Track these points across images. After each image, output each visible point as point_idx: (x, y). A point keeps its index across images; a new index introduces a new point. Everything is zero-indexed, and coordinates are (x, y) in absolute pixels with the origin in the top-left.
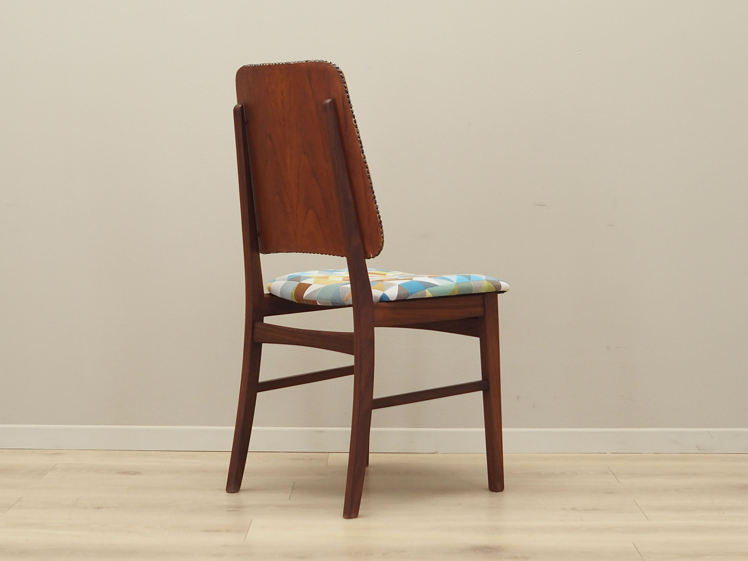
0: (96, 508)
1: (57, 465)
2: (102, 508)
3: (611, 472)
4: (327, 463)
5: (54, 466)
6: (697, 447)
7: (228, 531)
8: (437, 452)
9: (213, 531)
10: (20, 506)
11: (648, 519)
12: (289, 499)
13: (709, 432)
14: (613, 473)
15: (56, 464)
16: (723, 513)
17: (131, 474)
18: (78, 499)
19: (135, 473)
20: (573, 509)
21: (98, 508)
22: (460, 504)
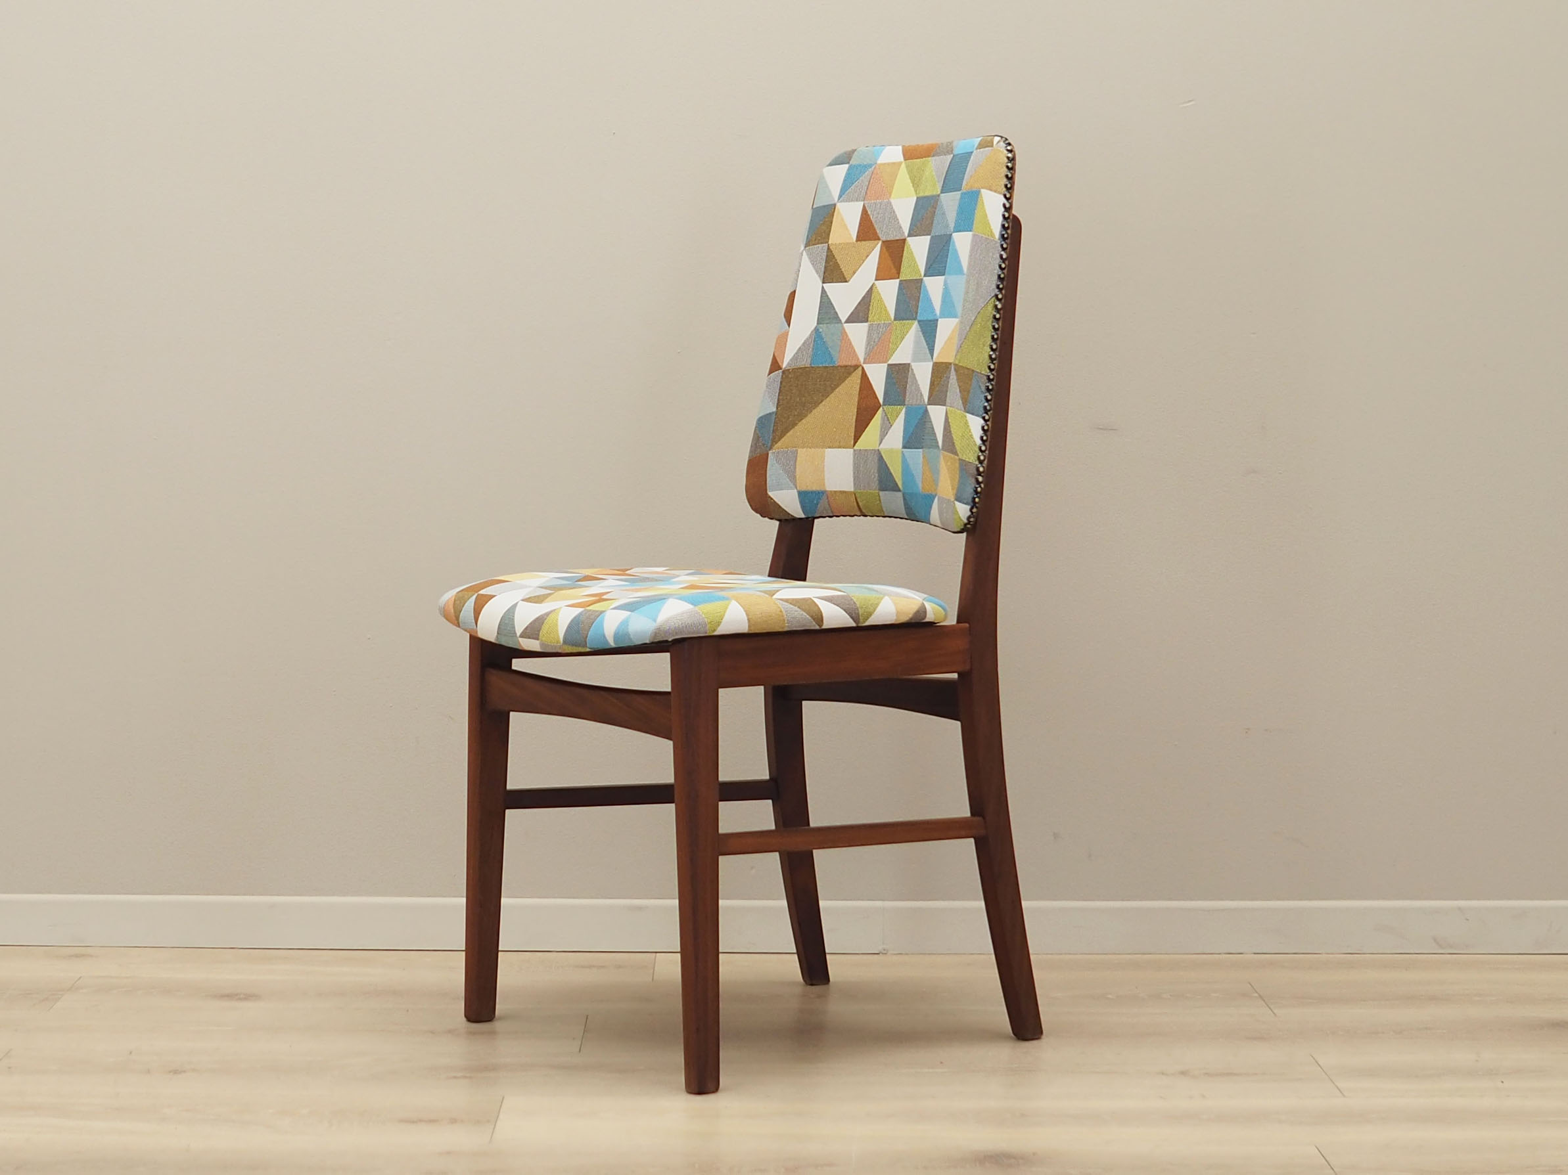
0: (170, 1072)
1: (82, 979)
2: (184, 1072)
3: (1256, 995)
4: (653, 977)
5: (75, 982)
6: (1435, 940)
7: (453, 1121)
8: (885, 952)
9: (421, 1121)
10: (9, 1068)
11: (1344, 1096)
12: (580, 1051)
13: (1460, 909)
14: (1261, 997)
15: (80, 978)
16: (1502, 1082)
17: (240, 999)
18: (131, 1053)
19: (248, 997)
20: (1183, 1073)
21: (176, 1072)
22: (941, 1063)
